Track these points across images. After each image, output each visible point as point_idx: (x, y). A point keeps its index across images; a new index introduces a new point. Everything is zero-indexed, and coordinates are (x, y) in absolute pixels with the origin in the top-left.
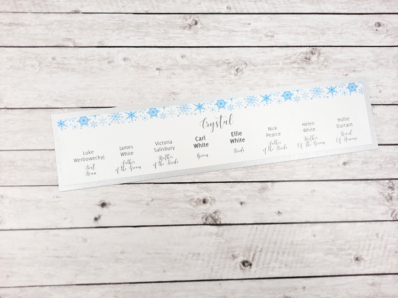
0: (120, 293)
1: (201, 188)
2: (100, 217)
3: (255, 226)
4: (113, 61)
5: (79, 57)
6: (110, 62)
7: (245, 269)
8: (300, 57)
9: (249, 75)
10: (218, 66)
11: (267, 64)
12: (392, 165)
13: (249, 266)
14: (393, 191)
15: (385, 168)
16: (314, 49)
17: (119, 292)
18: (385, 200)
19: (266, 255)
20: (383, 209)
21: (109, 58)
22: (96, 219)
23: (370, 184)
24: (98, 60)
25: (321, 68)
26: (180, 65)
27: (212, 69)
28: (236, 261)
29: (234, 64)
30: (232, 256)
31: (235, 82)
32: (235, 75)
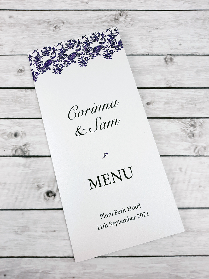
1: (14, 123)
7: (49, 200)
8: (110, 18)
9: (65, 31)
10: (39, 24)
11: (81, 23)
12: (194, 105)
13: (53, 197)
14: (195, 129)
15: (186, 107)
16: (122, 12)
18: (188, 137)
20: (186, 145)
23: (172, 122)
25: (128, 26)
26: (7, 23)
27: (35, 27)
28: (41, 191)
29: (54, 23)
30: (37, 187)
31: (53, 36)
32: (53, 31)
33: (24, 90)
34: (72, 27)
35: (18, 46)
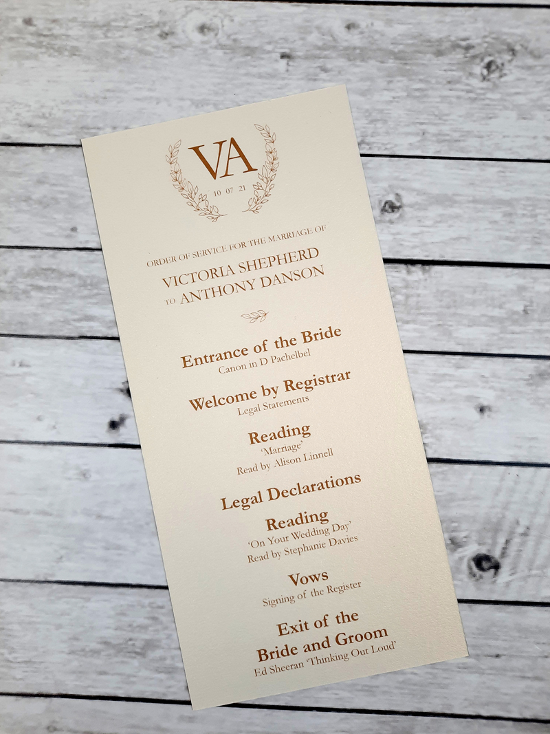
0: (163, 611)
2: (122, 419)
3: (514, 469)
4: (173, 33)
5: (91, 19)
6: (164, 35)
7: (481, 577)
9: (519, 79)
10: (439, 53)
13: (492, 571)
17: (162, 607)
19: (538, 543)
21: (164, 24)
22: (114, 425)
24: (137, 30)
26: (341, 48)
27: (424, 62)
28: (461, 555)
29: (483, 50)
30: (449, 542)
31: (482, 97)
32: (481, 78)
33: (402, 266)
34: (541, 65)
35: (379, 125)
